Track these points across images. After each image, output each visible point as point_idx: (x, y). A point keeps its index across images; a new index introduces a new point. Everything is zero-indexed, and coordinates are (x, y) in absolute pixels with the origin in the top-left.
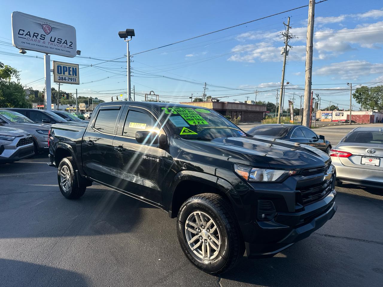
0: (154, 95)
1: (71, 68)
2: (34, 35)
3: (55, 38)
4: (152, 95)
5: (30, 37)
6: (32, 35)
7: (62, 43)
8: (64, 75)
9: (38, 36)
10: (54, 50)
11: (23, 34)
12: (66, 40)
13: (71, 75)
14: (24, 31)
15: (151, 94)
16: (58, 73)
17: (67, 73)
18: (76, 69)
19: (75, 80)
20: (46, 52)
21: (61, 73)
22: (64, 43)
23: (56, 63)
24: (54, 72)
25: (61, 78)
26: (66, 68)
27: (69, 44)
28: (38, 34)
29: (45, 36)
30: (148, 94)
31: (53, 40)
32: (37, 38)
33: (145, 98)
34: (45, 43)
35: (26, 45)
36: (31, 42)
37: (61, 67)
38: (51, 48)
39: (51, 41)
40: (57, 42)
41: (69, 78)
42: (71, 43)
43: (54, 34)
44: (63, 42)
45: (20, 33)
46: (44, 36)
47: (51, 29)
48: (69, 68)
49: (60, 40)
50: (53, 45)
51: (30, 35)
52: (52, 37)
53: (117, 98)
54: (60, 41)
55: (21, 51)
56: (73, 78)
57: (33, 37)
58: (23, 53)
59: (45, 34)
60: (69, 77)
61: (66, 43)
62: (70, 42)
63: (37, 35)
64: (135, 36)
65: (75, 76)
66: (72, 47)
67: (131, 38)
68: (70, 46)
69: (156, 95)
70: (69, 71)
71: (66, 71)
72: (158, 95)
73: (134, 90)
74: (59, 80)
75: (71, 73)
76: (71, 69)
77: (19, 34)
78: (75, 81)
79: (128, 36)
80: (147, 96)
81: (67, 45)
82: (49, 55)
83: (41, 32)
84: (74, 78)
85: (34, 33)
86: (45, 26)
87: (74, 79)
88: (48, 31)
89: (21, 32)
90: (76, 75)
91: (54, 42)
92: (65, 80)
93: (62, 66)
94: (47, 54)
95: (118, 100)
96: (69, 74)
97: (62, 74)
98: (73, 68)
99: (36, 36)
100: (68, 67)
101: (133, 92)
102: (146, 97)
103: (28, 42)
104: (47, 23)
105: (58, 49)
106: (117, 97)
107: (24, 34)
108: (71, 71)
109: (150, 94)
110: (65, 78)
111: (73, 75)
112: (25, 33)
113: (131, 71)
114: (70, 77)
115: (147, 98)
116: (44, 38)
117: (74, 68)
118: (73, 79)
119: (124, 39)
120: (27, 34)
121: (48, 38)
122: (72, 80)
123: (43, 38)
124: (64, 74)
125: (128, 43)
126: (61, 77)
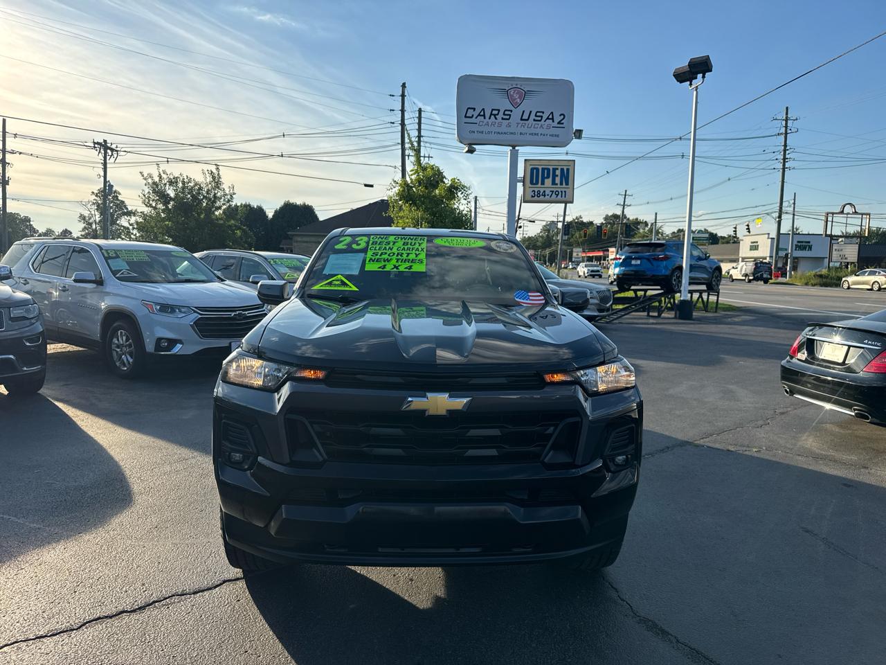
0: (856, 213)
1: (558, 169)
2: (491, 114)
3: (531, 112)
4: (848, 214)
5: (485, 118)
6: (487, 115)
7: (544, 119)
8: (543, 186)
9: (498, 114)
10: (529, 138)
11: (473, 115)
12: (552, 113)
13: (557, 184)
14: (474, 109)
15: (845, 212)
16: (532, 183)
17: (548, 182)
18: (568, 170)
19: (564, 193)
20: (511, 143)
21: (537, 183)
22: (548, 118)
23: (528, 163)
24: (524, 182)
25: (536, 194)
26: (548, 170)
27: (557, 119)
28: (499, 110)
29: (511, 111)
30: (833, 214)
31: (525, 117)
32: (496, 119)
33: (823, 223)
34: (510, 126)
35: (476, 136)
36: (486, 129)
37: (537, 169)
38: (521, 134)
39: (522, 119)
40: (534, 120)
41: (553, 192)
42: (562, 117)
43: (529, 105)
44: (545, 117)
45: (467, 115)
46: (509, 113)
47: (524, 95)
48: (554, 170)
49: (541, 114)
50: (526, 127)
51: (484, 115)
52: (524, 112)
53: (748, 229)
54: (539, 117)
55: (467, 149)
56: (559, 190)
57: (490, 118)
58: (471, 151)
59: (512, 108)
60: (552, 189)
61: (553, 119)
62: (560, 115)
63: (496, 112)
64: (711, 71)
65: (564, 185)
66: (563, 124)
67: (704, 77)
68: (559, 123)
69: (862, 214)
70: (555, 176)
71: (548, 177)
72: (869, 214)
73: (794, 204)
74: (532, 196)
75: (558, 180)
76: (558, 172)
77: (466, 117)
78: (563, 195)
79: (699, 75)
80: (830, 219)
81: (553, 121)
82: (517, 148)
83: (504, 104)
84: (563, 190)
85: (493, 110)
86: (512, 93)
87: (562, 192)
88: (518, 101)
89: (470, 113)
90: (567, 184)
91: (527, 120)
92: (545, 196)
93: (540, 168)
94: (514, 147)
95: (749, 232)
96: (554, 183)
97: (539, 185)
98: (562, 170)
99: (495, 115)
100: (551, 168)
101: (792, 209)
102: (827, 221)
103: (481, 129)
104: (517, 85)
105: (535, 134)
106: (748, 225)
107: (475, 117)
108: (557, 176)
109: (842, 212)
110: (544, 191)
111: (561, 184)
112: (476, 114)
113: (787, 156)
114: (555, 190)
115: (829, 224)
116: (510, 115)
117: (565, 168)
118: (560, 193)
119: (688, 83)
120: (479, 115)
121: (516, 114)
122: (558, 195)
123: (507, 116)
124: (543, 183)
125: (695, 92)
126: (536, 190)
